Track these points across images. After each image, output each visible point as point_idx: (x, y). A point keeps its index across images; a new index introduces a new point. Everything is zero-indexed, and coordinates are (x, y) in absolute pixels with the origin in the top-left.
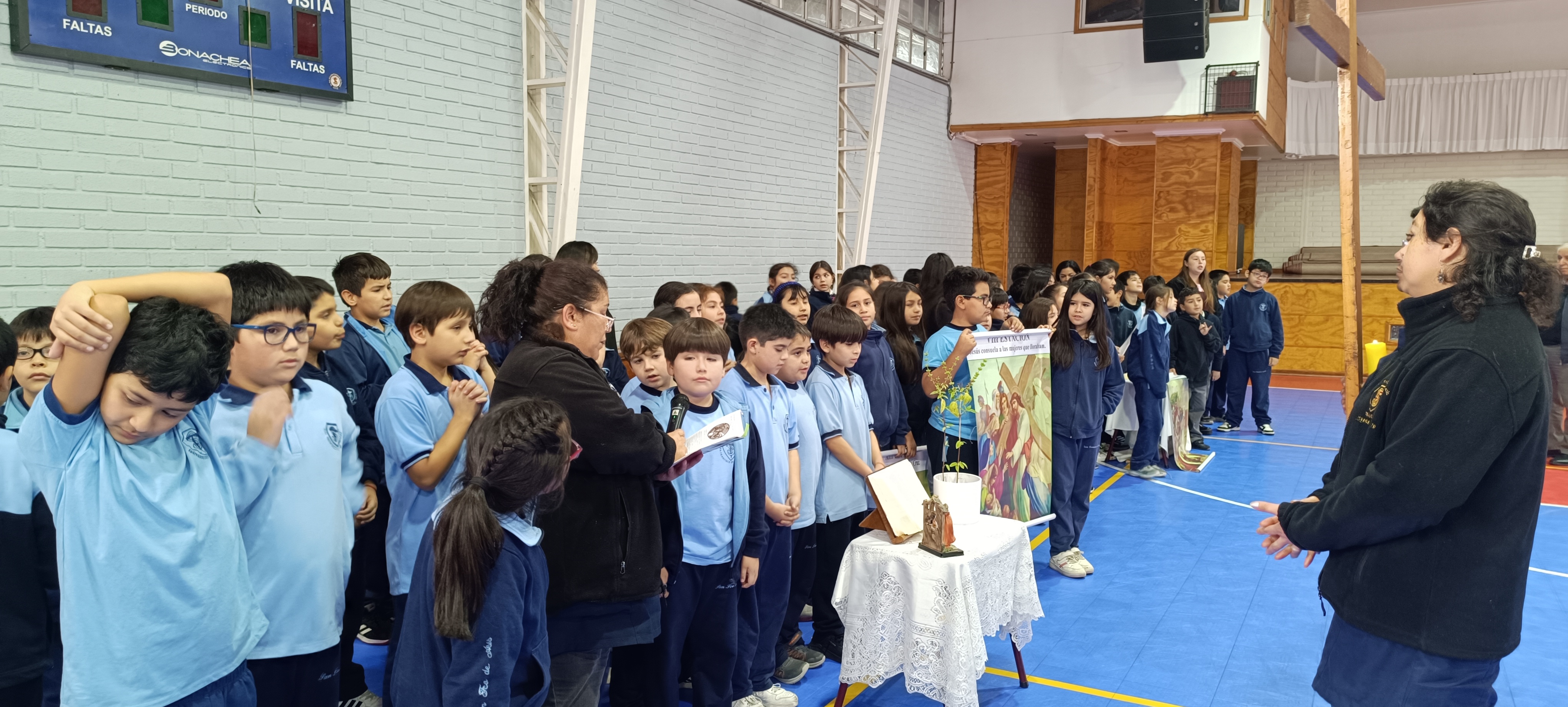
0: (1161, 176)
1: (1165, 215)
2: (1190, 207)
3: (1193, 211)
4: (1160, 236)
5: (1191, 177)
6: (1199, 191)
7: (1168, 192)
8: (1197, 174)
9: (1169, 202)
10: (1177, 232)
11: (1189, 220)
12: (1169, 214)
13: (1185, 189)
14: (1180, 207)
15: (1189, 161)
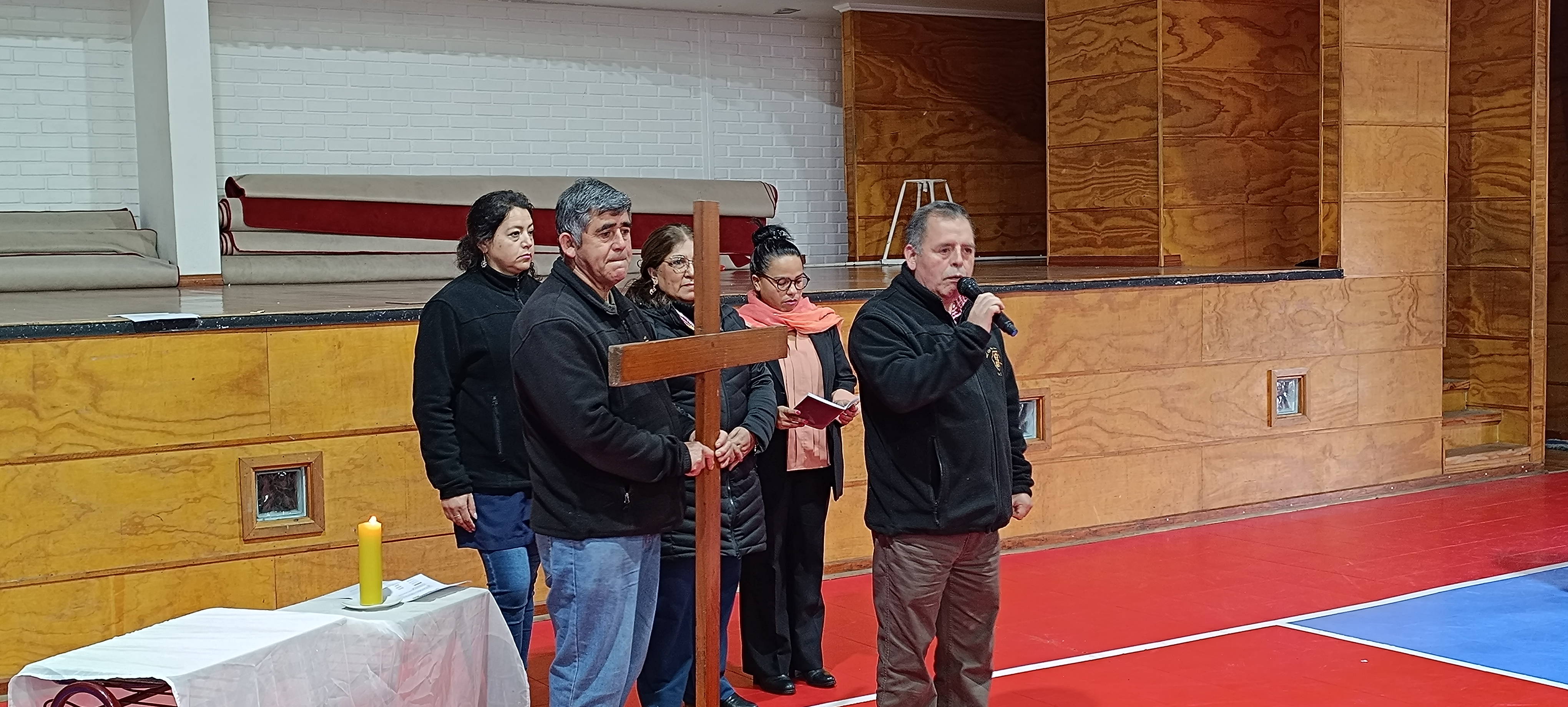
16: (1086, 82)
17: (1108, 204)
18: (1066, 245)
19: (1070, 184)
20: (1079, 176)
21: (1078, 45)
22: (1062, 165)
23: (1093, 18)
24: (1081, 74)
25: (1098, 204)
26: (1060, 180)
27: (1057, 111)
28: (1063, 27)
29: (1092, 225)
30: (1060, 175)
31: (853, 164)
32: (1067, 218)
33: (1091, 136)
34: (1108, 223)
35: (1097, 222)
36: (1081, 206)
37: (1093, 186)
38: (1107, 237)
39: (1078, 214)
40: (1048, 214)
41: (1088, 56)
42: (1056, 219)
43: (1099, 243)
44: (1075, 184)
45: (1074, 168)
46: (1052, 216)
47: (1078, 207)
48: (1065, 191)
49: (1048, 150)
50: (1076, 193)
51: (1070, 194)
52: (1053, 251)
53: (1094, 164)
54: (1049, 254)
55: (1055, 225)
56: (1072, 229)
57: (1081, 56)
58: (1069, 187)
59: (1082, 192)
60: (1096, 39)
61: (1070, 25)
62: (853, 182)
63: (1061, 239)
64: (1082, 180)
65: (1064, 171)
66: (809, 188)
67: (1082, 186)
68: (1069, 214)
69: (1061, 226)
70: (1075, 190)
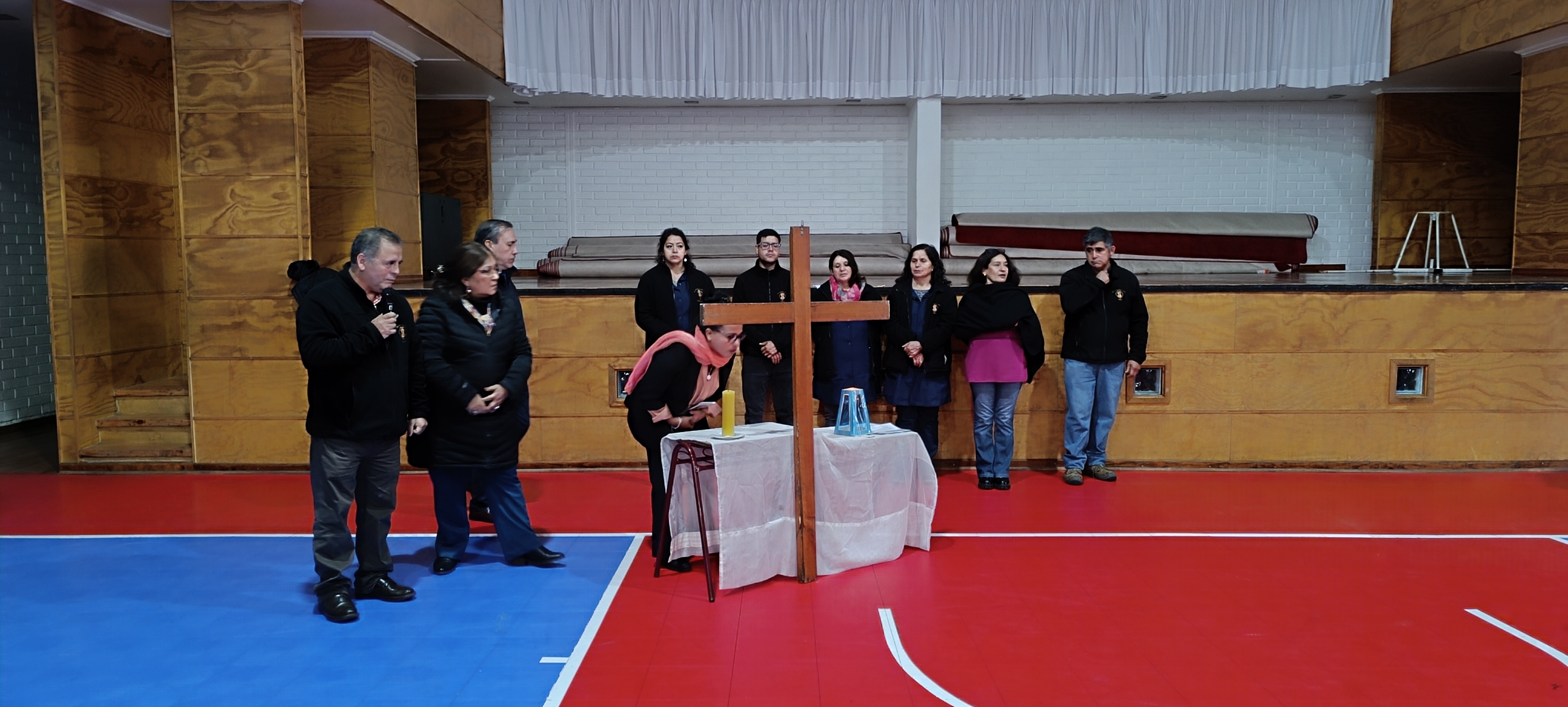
0: (186, 83)
1: (201, 163)
2: (249, 148)
3: (255, 155)
4: (197, 206)
5: (245, 87)
6: (263, 115)
7: (203, 115)
8: (255, 80)
9: (207, 137)
10: (229, 199)
11: (249, 175)
12: (209, 160)
13: (236, 109)
14: (228, 146)
15: (236, 53)
16: (1548, 139)
17: (1560, 230)
18: (1526, 260)
19: (1532, 215)
20: (1538, 209)
21: (1544, 111)
22: (1527, 200)
23: (1556, 90)
24: (1544, 133)
25: (1552, 230)
26: (1524, 212)
27: (1524, 161)
28: (1533, 98)
29: (1546, 246)
30: (1525, 208)
31: (1378, 200)
32: (1529, 240)
33: (1550, 178)
34: (1559, 244)
35: (1551, 243)
36: (1540, 231)
37: (1548, 217)
38: (1557, 255)
39: (1537, 237)
40: (1515, 237)
41: (1551, 119)
42: (1520, 240)
43: (1551, 258)
44: (1536, 214)
45: (1536, 203)
46: (1518, 238)
47: (1537, 232)
48: (1527, 220)
49: (1517, 190)
50: (1536, 222)
51: (1532, 222)
52: (1516, 264)
53: (1551, 200)
54: (1513, 267)
55: (1518, 246)
56: (1531, 248)
57: (1546, 119)
58: (1531, 217)
59: (1540, 221)
60: (1557, 106)
61: (1539, 96)
62: (1377, 215)
63: (1523, 256)
64: (1541, 212)
65: (1528, 205)
66: (1352, 218)
67: (1541, 216)
68: (1530, 237)
69: (1523, 246)
70: (1535, 219)
